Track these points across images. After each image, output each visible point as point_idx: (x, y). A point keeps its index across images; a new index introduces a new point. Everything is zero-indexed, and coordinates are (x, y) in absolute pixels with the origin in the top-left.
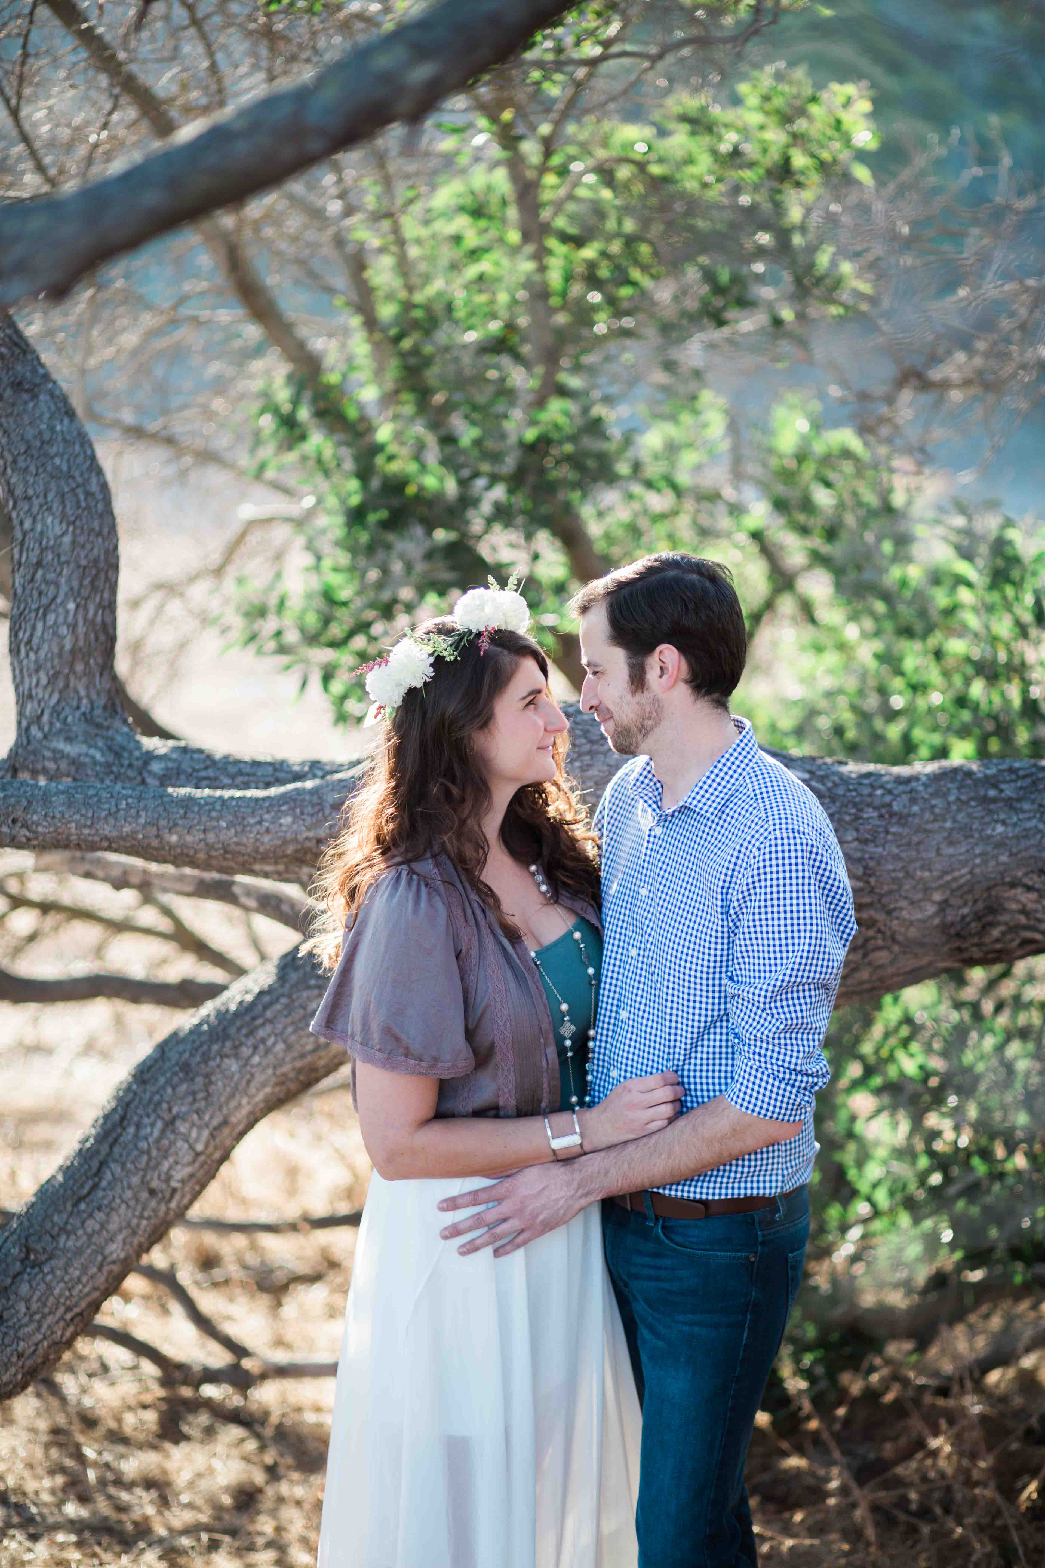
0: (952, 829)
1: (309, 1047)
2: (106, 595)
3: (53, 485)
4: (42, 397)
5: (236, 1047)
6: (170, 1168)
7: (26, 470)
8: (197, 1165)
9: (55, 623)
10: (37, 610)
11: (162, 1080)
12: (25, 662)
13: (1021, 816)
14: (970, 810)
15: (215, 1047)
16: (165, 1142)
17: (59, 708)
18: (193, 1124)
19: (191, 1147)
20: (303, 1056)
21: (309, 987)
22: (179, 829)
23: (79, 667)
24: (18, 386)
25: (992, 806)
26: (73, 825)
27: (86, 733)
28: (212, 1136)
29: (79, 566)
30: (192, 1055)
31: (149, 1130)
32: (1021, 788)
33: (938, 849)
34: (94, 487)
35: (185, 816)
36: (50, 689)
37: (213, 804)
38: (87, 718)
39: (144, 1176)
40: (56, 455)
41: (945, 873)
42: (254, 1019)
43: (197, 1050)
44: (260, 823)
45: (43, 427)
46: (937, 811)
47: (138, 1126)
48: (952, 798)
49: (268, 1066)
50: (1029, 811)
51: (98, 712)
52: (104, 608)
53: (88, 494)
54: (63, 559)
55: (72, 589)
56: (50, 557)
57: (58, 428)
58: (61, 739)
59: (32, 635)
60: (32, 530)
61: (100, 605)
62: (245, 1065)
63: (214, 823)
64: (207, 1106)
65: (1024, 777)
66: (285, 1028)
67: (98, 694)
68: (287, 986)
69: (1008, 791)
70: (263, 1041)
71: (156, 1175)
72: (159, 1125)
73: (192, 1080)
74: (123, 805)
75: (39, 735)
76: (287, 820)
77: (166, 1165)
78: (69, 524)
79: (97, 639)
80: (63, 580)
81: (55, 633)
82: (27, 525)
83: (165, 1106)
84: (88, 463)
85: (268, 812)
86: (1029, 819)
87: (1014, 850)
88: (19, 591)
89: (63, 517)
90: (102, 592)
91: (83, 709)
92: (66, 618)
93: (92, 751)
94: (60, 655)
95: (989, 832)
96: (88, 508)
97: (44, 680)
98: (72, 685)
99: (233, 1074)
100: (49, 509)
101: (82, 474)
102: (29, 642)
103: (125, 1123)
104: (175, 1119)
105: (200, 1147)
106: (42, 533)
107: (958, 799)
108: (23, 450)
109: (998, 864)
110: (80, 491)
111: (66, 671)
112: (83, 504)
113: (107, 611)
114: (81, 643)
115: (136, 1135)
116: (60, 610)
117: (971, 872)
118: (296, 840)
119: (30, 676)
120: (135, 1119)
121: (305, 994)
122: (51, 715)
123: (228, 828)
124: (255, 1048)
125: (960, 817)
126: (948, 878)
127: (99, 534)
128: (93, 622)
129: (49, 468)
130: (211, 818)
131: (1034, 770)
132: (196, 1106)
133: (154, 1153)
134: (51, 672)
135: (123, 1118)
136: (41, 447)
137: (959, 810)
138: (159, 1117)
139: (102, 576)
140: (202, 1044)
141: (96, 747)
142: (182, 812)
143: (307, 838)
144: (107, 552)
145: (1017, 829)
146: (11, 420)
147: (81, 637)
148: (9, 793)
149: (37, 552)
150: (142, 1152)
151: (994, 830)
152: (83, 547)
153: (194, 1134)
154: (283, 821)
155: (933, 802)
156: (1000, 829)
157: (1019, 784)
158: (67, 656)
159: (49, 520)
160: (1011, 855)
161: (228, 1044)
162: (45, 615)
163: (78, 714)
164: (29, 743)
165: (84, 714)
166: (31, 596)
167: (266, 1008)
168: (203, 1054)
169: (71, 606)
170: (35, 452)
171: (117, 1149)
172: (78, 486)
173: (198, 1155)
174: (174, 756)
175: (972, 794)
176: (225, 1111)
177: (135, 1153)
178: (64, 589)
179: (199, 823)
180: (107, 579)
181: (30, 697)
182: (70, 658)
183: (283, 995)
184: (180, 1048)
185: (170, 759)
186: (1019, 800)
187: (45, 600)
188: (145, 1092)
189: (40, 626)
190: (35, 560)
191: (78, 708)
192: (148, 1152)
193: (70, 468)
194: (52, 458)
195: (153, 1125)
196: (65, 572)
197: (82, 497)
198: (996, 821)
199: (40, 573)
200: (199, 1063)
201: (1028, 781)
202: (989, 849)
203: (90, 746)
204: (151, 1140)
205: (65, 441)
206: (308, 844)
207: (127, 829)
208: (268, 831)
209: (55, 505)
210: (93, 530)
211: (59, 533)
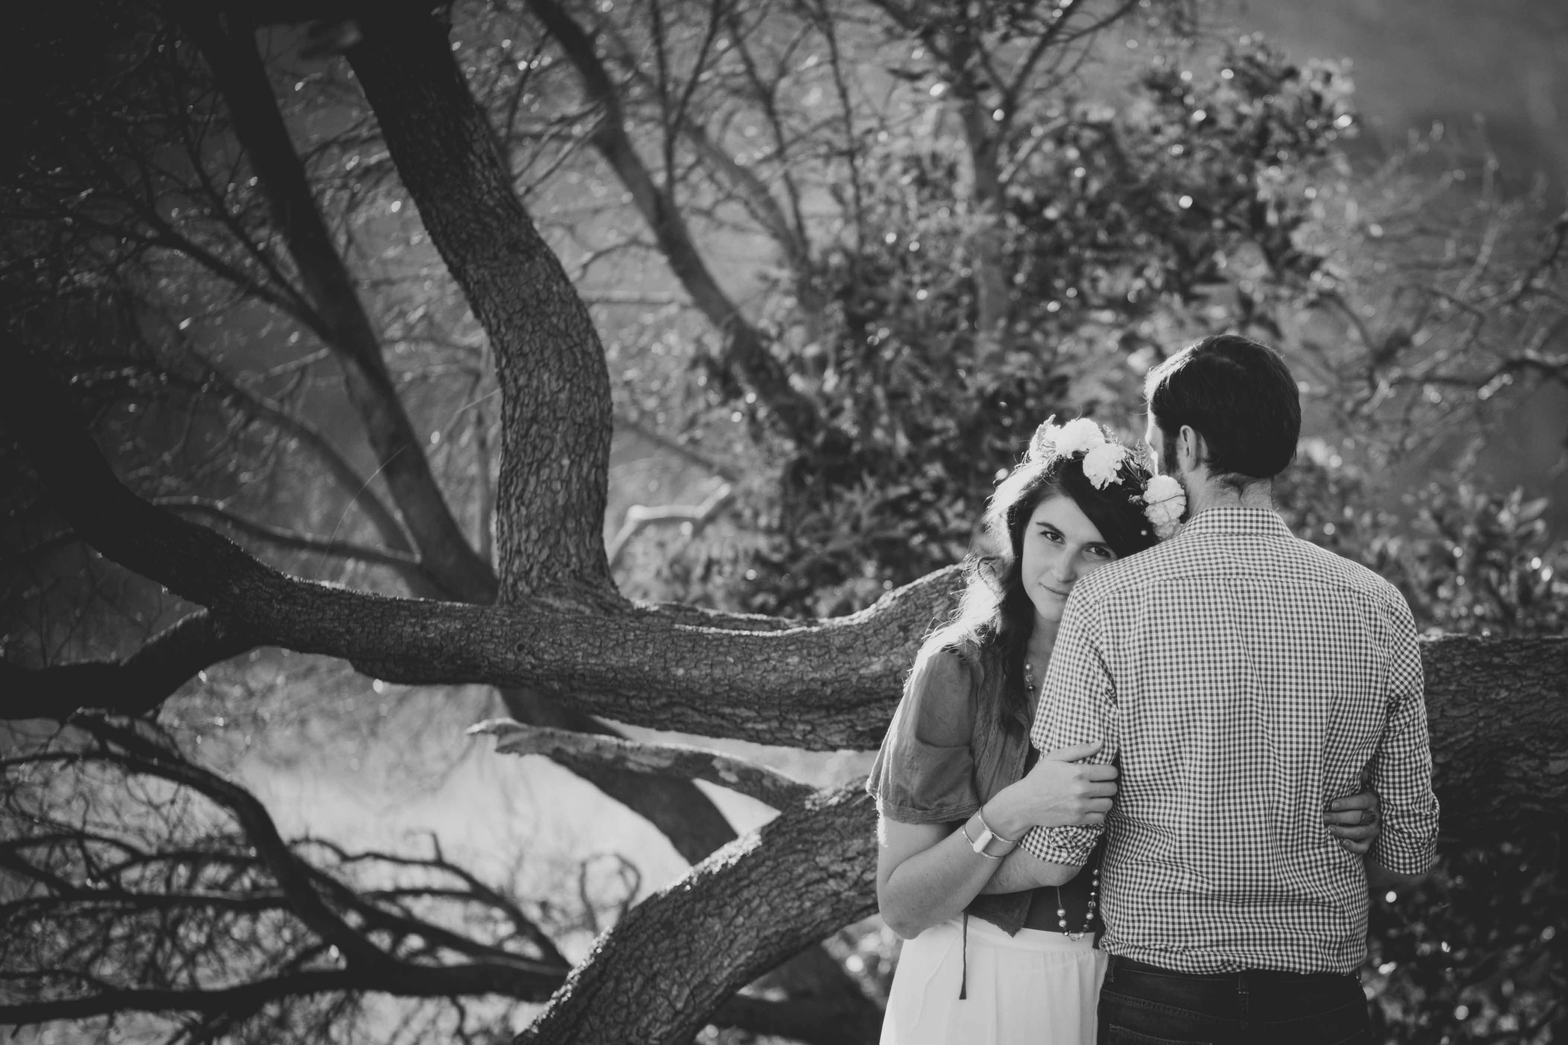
0: (1456, 692)
1: (794, 912)
2: (600, 455)
3: (550, 344)
4: (537, 259)
5: (720, 907)
6: (649, 1025)
7: (522, 327)
8: (676, 1024)
9: (549, 478)
10: (530, 465)
11: (643, 937)
12: (515, 518)
13: (1525, 683)
14: (1474, 675)
15: (699, 906)
16: (646, 997)
17: (549, 564)
18: (674, 982)
19: (672, 1005)
20: (786, 920)
21: (795, 852)
22: (686, 662)
23: (571, 525)
24: (513, 247)
25: (1496, 673)
26: (580, 654)
27: (575, 589)
28: (692, 994)
29: (575, 423)
30: (674, 913)
31: (629, 984)
32: (1525, 657)
33: (1443, 711)
34: (590, 347)
35: (692, 650)
36: (540, 545)
37: (722, 639)
38: (577, 575)
39: (622, 1030)
40: (553, 313)
41: (1448, 734)
42: (739, 880)
43: (679, 908)
44: (767, 660)
45: (539, 287)
46: (1442, 674)
47: (618, 980)
48: (1457, 663)
49: (752, 928)
50: (1534, 678)
51: (588, 571)
52: (598, 467)
53: (585, 353)
54: (559, 415)
55: (567, 445)
56: (546, 412)
57: (555, 288)
58: (550, 594)
59: (524, 490)
60: (527, 386)
61: (593, 464)
62: (730, 924)
63: (721, 658)
64: (689, 963)
65: (1528, 648)
66: (770, 890)
67: (588, 552)
68: (773, 849)
69: (1513, 659)
70: (748, 901)
71: (635, 1031)
72: (640, 979)
73: (675, 936)
74: (631, 636)
75: (527, 590)
76: (794, 660)
77: (645, 1021)
78: (566, 380)
79: (589, 497)
80: (558, 436)
81: (549, 488)
82: (522, 381)
83: (646, 961)
84: (585, 325)
85: (775, 651)
86: (1533, 685)
87: (1517, 715)
88: (511, 447)
89: (561, 374)
90: (596, 452)
91: (572, 567)
92: (560, 473)
93: (582, 607)
94: (553, 511)
95: (1493, 696)
96: (585, 367)
97: (534, 535)
98: (562, 542)
99: (717, 934)
100: (546, 366)
101: (579, 334)
102: (520, 497)
103: (605, 978)
104: (655, 975)
105: (679, 1005)
106: (537, 389)
107: (1463, 664)
108: (518, 308)
109: (1501, 728)
110: (576, 350)
111: (558, 527)
112: (580, 363)
113: (600, 471)
114: (574, 500)
115: (615, 990)
116: (555, 465)
117: (1474, 735)
118: (802, 680)
119: (520, 531)
120: (615, 974)
121: (791, 859)
122: (541, 570)
123: (735, 664)
124: (739, 909)
125: (1465, 680)
126: (1452, 739)
127: (595, 394)
128: (586, 480)
129: (546, 326)
130: (719, 653)
131: (1538, 642)
132: (679, 962)
133: (634, 1008)
134: (543, 527)
135: (602, 973)
136: (538, 305)
137: (1464, 675)
138: (640, 973)
139: (597, 434)
140: (685, 903)
141: (586, 604)
142: (690, 645)
143: (812, 679)
144: (602, 412)
145: (1521, 695)
146: (506, 279)
147: (575, 493)
148: (516, 620)
149: (532, 407)
150: (621, 1006)
151: (1498, 694)
152: (579, 404)
153: (674, 992)
154: (789, 660)
155: (1439, 666)
156: (1504, 694)
157: (1523, 653)
158: (559, 511)
159: (546, 377)
160: (1515, 719)
161: (713, 903)
162: (538, 470)
163: (567, 570)
164: (516, 598)
165: (574, 571)
166: (525, 452)
167: (751, 870)
168: (686, 912)
169: (566, 462)
170: (532, 312)
171: (595, 1003)
172: (576, 345)
173: (677, 1013)
174: (667, 613)
175: (1476, 661)
176: (707, 971)
177: (615, 1007)
178: (559, 444)
179: (707, 657)
180: (601, 439)
181: (519, 552)
182: (562, 515)
183: (769, 858)
184: (662, 907)
185: (663, 616)
186: (1523, 667)
187: (538, 455)
188: (625, 948)
189: (533, 480)
190: (529, 415)
191: (568, 565)
192: (628, 1006)
193: (567, 327)
194: (549, 317)
195: (633, 980)
196: (560, 428)
197: (579, 356)
198: (1501, 687)
199: (535, 428)
200: (681, 922)
201: (1532, 651)
202: (1493, 712)
203: (579, 603)
204: (631, 994)
205: (562, 301)
206: (813, 685)
207: (634, 660)
208: (775, 669)
209: (552, 363)
210: (589, 388)
211: (556, 389)
